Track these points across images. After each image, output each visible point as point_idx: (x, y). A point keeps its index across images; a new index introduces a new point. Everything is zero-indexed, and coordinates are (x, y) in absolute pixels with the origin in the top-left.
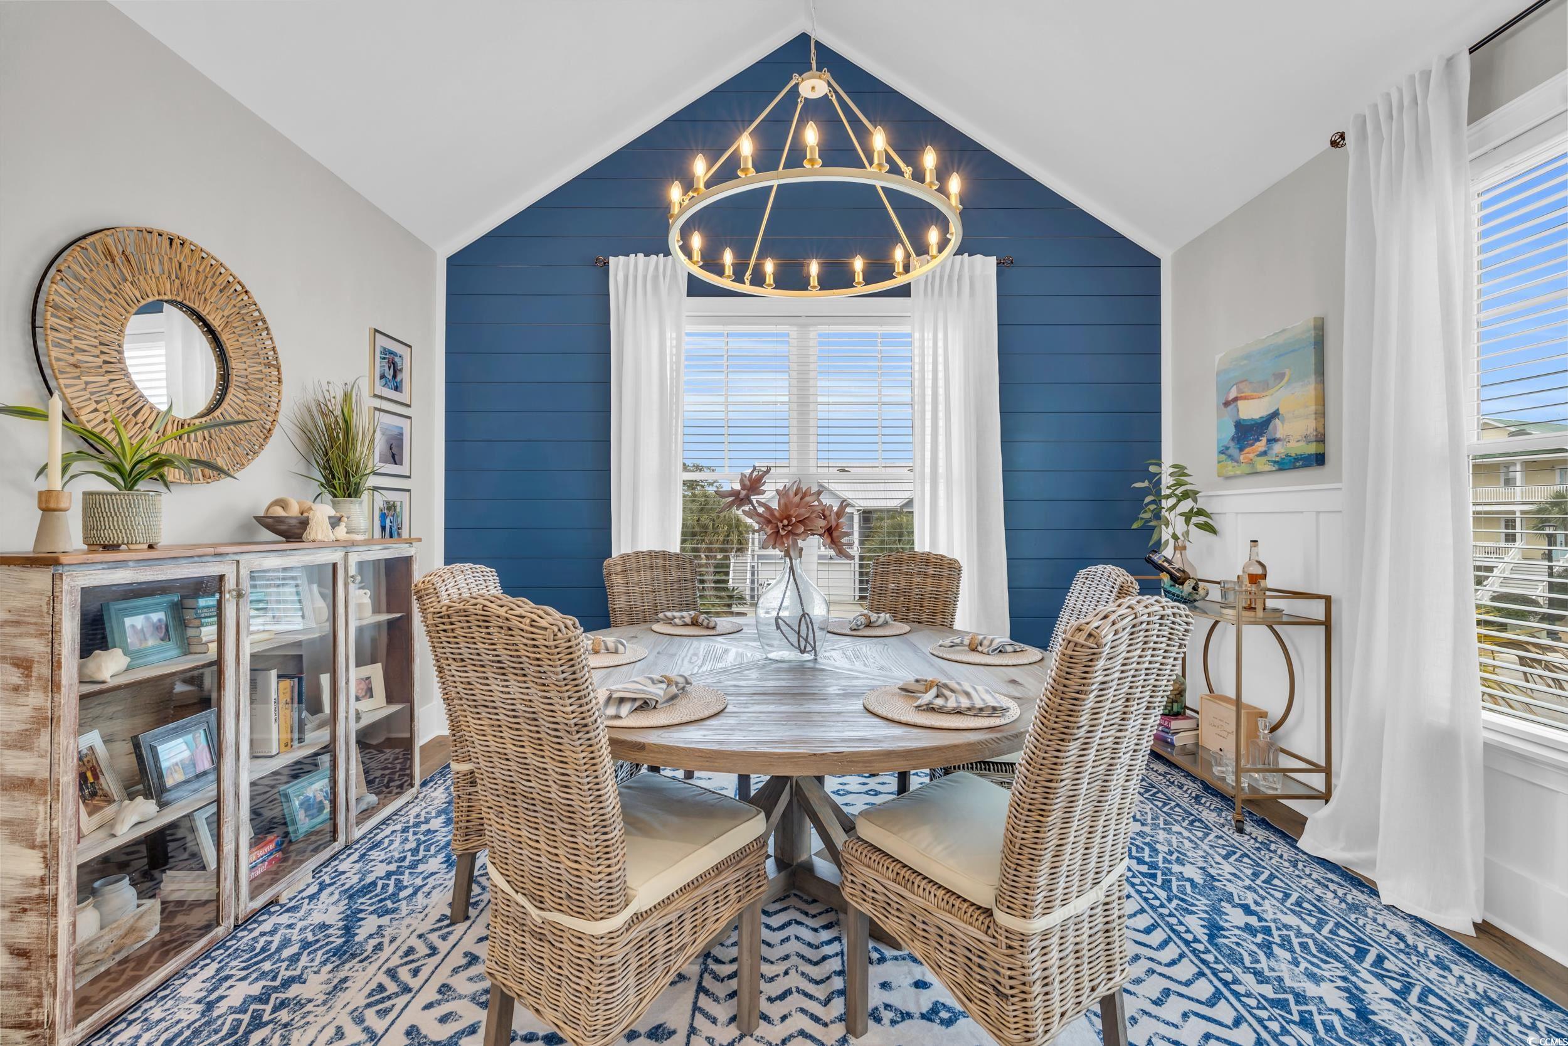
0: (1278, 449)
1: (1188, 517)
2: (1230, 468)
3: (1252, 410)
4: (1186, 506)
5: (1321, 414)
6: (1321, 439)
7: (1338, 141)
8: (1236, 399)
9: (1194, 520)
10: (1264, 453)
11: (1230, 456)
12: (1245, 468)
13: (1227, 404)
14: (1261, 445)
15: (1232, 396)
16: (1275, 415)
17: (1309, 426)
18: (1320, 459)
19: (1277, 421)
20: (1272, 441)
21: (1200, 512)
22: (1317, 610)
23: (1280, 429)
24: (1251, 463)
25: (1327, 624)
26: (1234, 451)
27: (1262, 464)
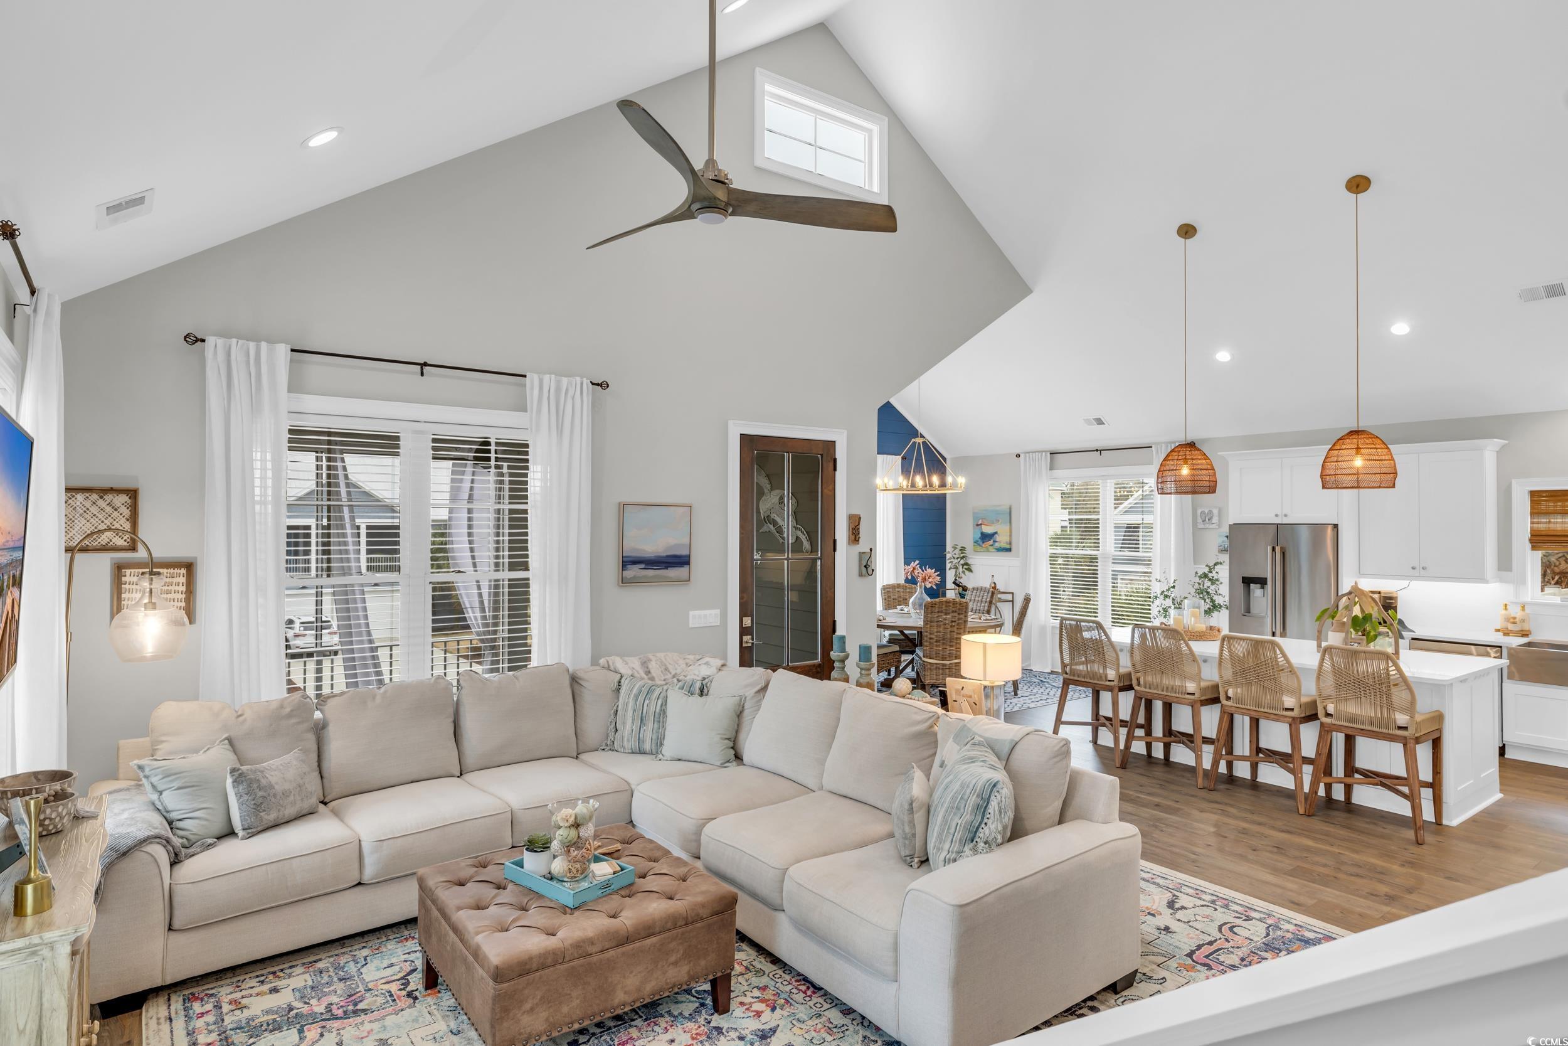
0: (997, 544)
1: (963, 565)
2: (979, 548)
3: (988, 530)
4: (962, 562)
5: (1011, 536)
6: (1010, 544)
7: (1018, 456)
8: (981, 524)
9: (965, 567)
10: (992, 545)
11: (979, 545)
12: (984, 549)
13: (977, 525)
14: (991, 542)
15: (980, 522)
16: (996, 533)
17: (1007, 539)
18: (1009, 550)
19: (996, 535)
20: (995, 542)
21: (967, 564)
22: (1009, 597)
23: (997, 538)
24: (987, 548)
25: (1013, 601)
26: (980, 542)
27: (991, 549)
